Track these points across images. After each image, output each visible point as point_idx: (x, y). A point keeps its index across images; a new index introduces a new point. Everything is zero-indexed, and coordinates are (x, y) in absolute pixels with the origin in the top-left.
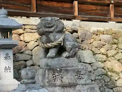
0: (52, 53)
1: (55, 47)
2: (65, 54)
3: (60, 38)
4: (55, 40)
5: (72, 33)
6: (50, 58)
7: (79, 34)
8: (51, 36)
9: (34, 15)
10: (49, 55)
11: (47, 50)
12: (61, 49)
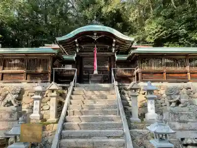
0: (173, 104)
1: (175, 102)
2: (180, 105)
3: (177, 98)
4: (176, 98)
5: (187, 89)
6: (172, 107)
7: (192, 90)
8: (172, 97)
9: (165, 81)
10: (171, 105)
11: (171, 103)
12: (178, 103)
